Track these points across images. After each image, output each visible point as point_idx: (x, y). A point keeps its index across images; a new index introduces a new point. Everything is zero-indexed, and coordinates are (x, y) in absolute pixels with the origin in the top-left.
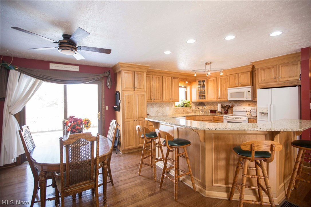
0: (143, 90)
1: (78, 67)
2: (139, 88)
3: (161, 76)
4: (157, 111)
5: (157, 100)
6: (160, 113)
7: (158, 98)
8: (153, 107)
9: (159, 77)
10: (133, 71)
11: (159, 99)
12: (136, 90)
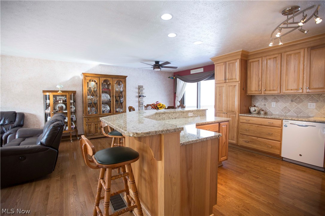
0: (235, 80)
1: (203, 68)
2: (231, 79)
3: (278, 54)
4: (286, 107)
5: (270, 90)
6: (292, 111)
7: (273, 88)
8: (277, 102)
9: (276, 56)
10: (225, 62)
11: (273, 90)
12: (227, 81)
